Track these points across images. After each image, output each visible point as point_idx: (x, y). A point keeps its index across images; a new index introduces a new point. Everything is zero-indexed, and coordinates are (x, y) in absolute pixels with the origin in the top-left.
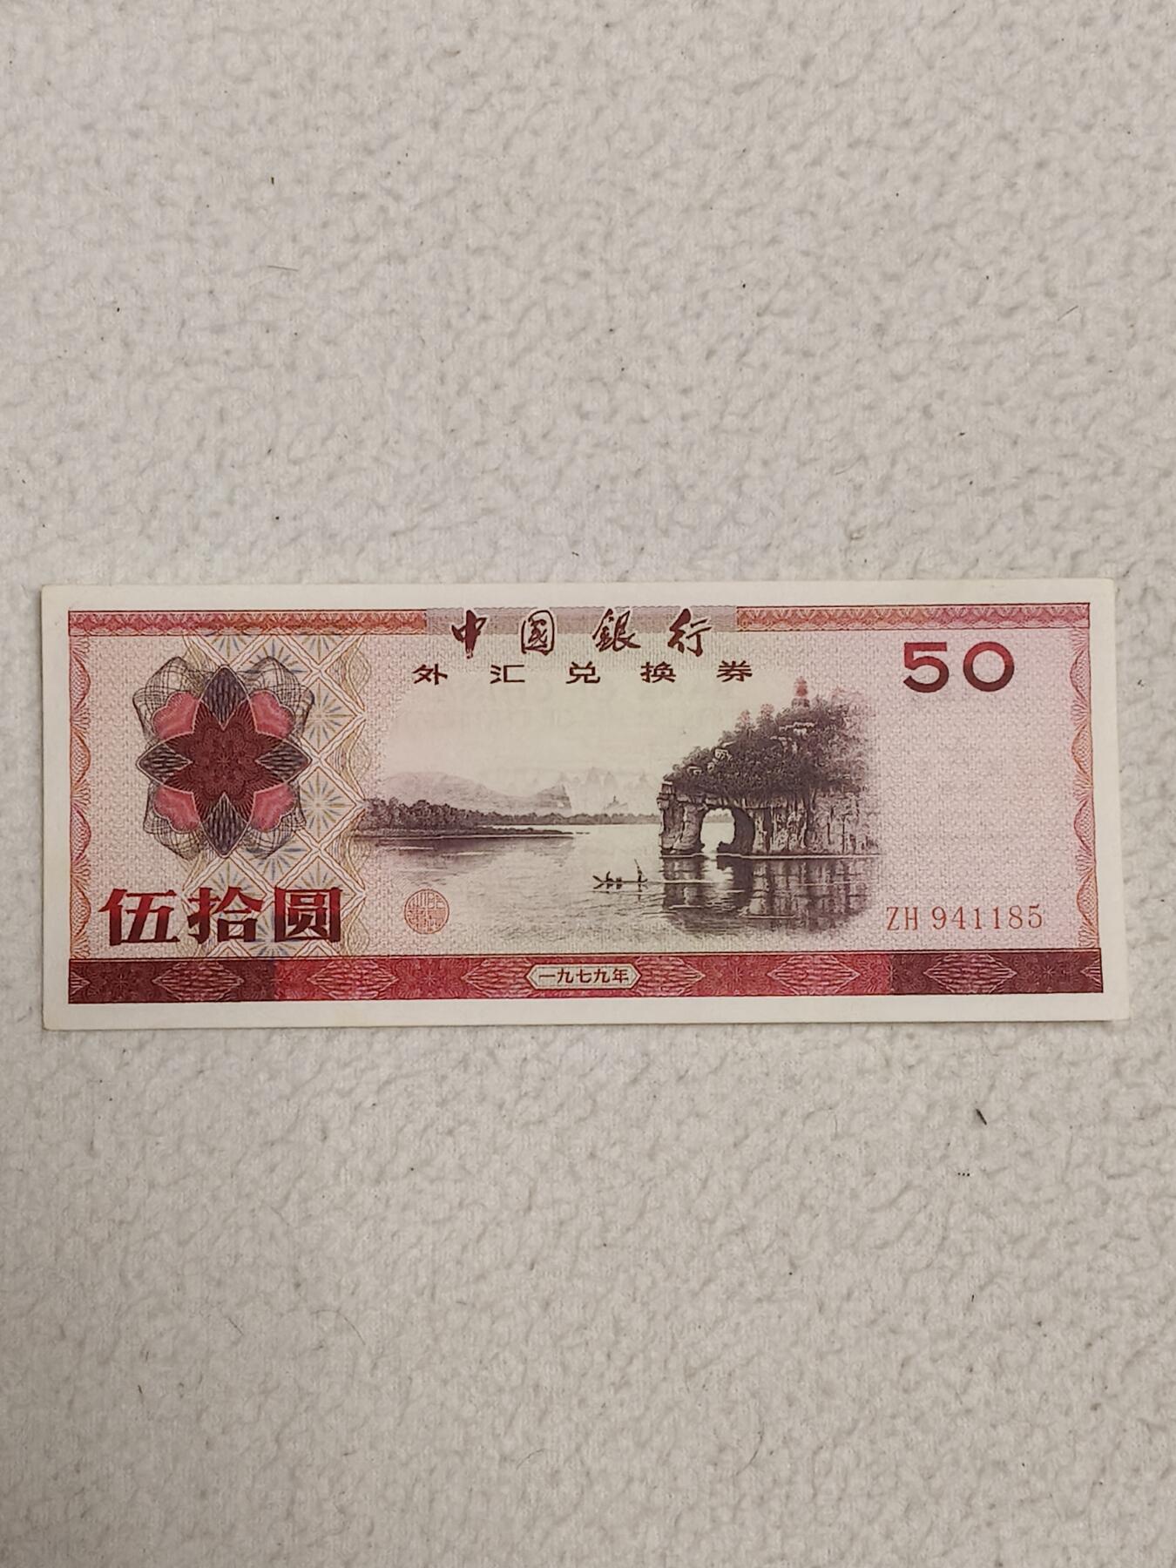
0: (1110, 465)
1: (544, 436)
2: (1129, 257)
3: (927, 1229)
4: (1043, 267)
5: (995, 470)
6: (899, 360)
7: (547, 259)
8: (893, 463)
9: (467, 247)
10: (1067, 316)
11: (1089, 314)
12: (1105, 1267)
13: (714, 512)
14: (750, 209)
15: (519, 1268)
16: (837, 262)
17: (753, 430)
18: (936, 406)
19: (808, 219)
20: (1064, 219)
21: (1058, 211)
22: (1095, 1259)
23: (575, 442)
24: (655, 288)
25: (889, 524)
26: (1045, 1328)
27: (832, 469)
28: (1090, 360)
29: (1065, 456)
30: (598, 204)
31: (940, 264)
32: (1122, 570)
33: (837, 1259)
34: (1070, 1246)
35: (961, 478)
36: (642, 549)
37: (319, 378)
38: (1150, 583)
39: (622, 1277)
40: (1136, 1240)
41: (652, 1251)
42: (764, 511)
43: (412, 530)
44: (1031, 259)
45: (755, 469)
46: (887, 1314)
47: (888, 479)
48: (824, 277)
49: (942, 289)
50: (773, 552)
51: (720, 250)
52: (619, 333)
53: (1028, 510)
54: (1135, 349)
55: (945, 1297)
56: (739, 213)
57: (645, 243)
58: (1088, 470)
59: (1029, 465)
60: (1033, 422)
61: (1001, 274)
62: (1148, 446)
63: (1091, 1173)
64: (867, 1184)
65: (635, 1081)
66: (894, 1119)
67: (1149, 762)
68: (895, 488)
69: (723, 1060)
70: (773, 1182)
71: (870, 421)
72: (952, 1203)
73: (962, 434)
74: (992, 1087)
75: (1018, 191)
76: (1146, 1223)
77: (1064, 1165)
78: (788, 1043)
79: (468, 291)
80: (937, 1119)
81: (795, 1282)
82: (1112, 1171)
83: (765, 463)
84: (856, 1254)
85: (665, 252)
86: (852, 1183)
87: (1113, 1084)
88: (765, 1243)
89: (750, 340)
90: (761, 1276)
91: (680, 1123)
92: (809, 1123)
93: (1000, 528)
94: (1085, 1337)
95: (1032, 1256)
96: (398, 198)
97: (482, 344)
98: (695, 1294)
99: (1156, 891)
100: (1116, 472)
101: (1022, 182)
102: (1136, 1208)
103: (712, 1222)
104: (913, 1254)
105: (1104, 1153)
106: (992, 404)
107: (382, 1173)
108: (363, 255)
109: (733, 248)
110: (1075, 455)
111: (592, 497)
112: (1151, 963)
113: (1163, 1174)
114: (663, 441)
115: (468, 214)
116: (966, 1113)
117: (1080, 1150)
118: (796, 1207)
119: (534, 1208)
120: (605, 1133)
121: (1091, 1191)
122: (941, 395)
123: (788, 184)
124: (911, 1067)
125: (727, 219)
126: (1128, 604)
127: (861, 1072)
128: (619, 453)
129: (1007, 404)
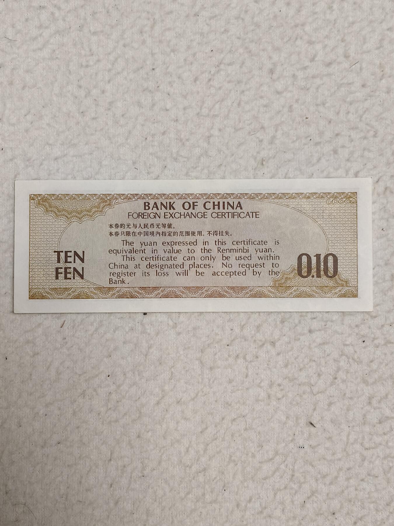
0: (372, 133)
1: (123, 116)
2: (382, 40)
3: (285, 472)
4: (343, 44)
5: (321, 134)
6: (279, 86)
7: (125, 36)
8: (276, 131)
9: (90, 31)
10: (354, 66)
11: (364, 65)
12: (363, 489)
13: (197, 151)
14: (215, 16)
15: (105, 486)
16: (252, 41)
17: (215, 116)
18: (295, 106)
19: (240, 21)
20: (353, 23)
21: (351, 19)
22: (358, 485)
23: (136, 119)
24: (173, 51)
25: (274, 157)
26: (337, 515)
27: (250, 133)
28: (363, 86)
29: (353, 129)
30: (148, 12)
31: (299, 42)
32: (376, 179)
33: (245, 484)
34: (348, 479)
35: (306, 138)
36: (166, 167)
37: (24, 88)
38: (388, 185)
39: (150, 490)
40: (377, 477)
41: (164, 479)
42: (219, 151)
43: (64, 156)
44: (338, 40)
45: (216, 132)
46: (267, 509)
47: (274, 137)
48: (246, 48)
49: (299, 53)
50: (223, 168)
51: (202, 34)
52: (157, 70)
53: (335, 152)
54: (384, 81)
55: (292, 502)
56: (211, 18)
57: (169, 29)
58: (362, 134)
59: (336, 132)
60: (338, 113)
61: (325, 47)
62: (388, 125)
63: (358, 447)
64: (259, 451)
65: (158, 403)
66: (271, 422)
67: (386, 264)
68: (277, 142)
69: (197, 395)
70: (218, 450)
71: (266, 112)
72: (296, 460)
73: (307, 118)
74: (315, 409)
75: (333, 11)
76: (381, 469)
77: (346, 444)
78: (226, 388)
79: (91, 50)
80: (290, 423)
81: (226, 494)
82: (367, 446)
83: (220, 130)
84: (253, 481)
85: (178, 35)
86: (253, 450)
87: (368, 408)
88: (214, 476)
89: (214, 75)
90: (212, 492)
91: (178, 423)
92: (234, 423)
93: (323, 161)
94: (353, 520)
95: (331, 483)
96: (59, 9)
97: (96, 74)
98: (182, 499)
99: (388, 322)
100: (375, 136)
101: (335, 6)
102: (377, 462)
103: (190, 467)
104: (279, 482)
105: (363, 438)
106: (320, 105)
107: (45, 443)
108: (44, 34)
109: (207, 34)
110: (357, 128)
111: (144, 143)
112: (385, 354)
113: (389, 448)
114: (176, 119)
115: (91, 16)
116: (303, 421)
117: (352, 438)
118: (227, 460)
119: (113, 460)
120: (145, 427)
121: (357, 455)
122: (297, 101)
123: (233, 5)
124: (279, 399)
125: (206, 20)
126: (379, 195)
127: (257, 400)
128: (156, 124)
129: (327, 105)
